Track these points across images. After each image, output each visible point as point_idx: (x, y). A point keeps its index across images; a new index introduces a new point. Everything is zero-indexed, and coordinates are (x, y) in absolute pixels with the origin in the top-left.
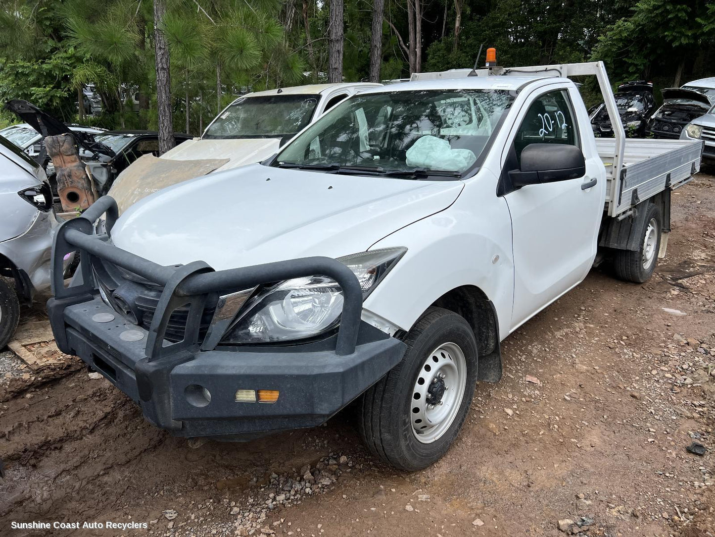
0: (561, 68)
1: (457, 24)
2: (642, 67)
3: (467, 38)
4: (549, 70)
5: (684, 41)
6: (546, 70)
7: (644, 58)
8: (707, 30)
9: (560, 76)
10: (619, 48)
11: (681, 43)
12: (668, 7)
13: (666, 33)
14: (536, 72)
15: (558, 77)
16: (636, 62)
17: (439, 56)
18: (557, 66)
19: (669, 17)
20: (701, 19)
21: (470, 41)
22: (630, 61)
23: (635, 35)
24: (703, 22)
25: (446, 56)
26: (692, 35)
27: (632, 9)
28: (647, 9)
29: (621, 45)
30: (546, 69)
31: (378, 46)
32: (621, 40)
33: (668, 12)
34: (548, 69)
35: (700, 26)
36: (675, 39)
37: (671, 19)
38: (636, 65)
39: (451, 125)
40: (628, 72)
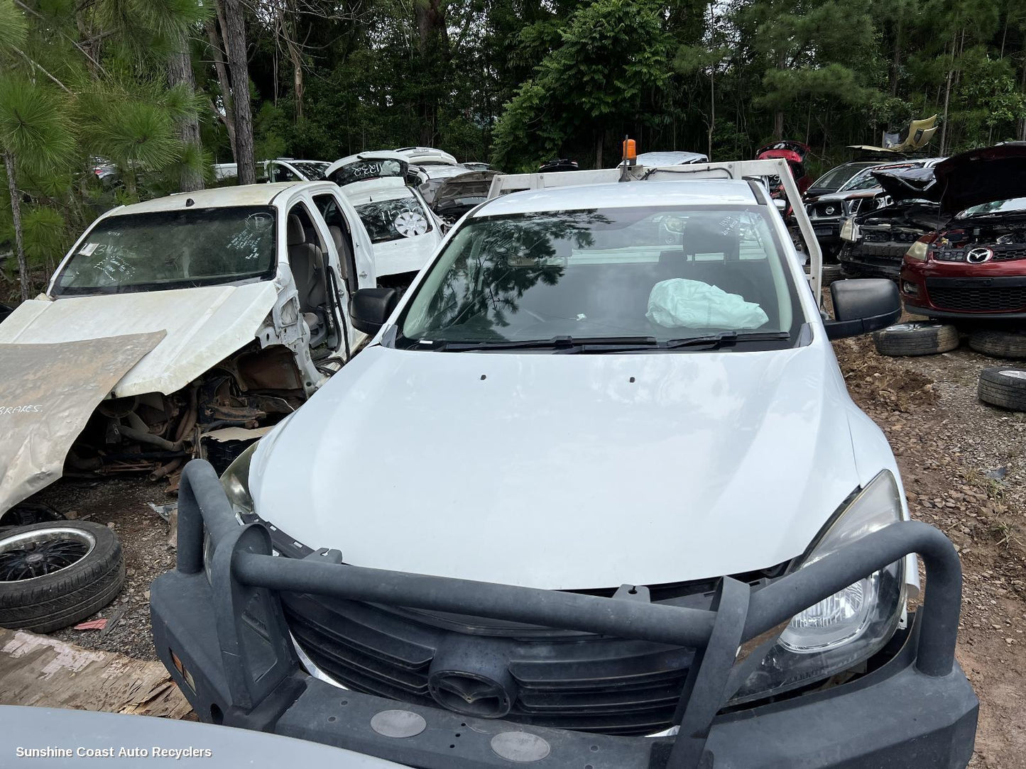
0: (730, 167)
1: (298, 81)
2: (560, 143)
3: (316, 101)
4: (712, 170)
5: (605, 110)
6: (709, 170)
7: (560, 131)
8: (629, 95)
9: (729, 177)
10: (531, 119)
11: (601, 112)
12: (582, 68)
13: (584, 99)
14: (694, 172)
15: (727, 178)
16: (552, 136)
17: (277, 126)
18: (725, 165)
19: (585, 79)
20: (621, 82)
21: (320, 105)
22: (545, 135)
23: (547, 102)
24: (623, 87)
25: (287, 126)
26: (612, 101)
27: (536, 68)
28: (557, 69)
29: (532, 114)
30: (709, 167)
31: (247, 117)
32: (531, 108)
33: (583, 74)
34: (711, 168)
35: (618, 91)
36: (593, 107)
37: (587, 82)
38: (553, 140)
39: (404, 235)
40: (544, 149)
